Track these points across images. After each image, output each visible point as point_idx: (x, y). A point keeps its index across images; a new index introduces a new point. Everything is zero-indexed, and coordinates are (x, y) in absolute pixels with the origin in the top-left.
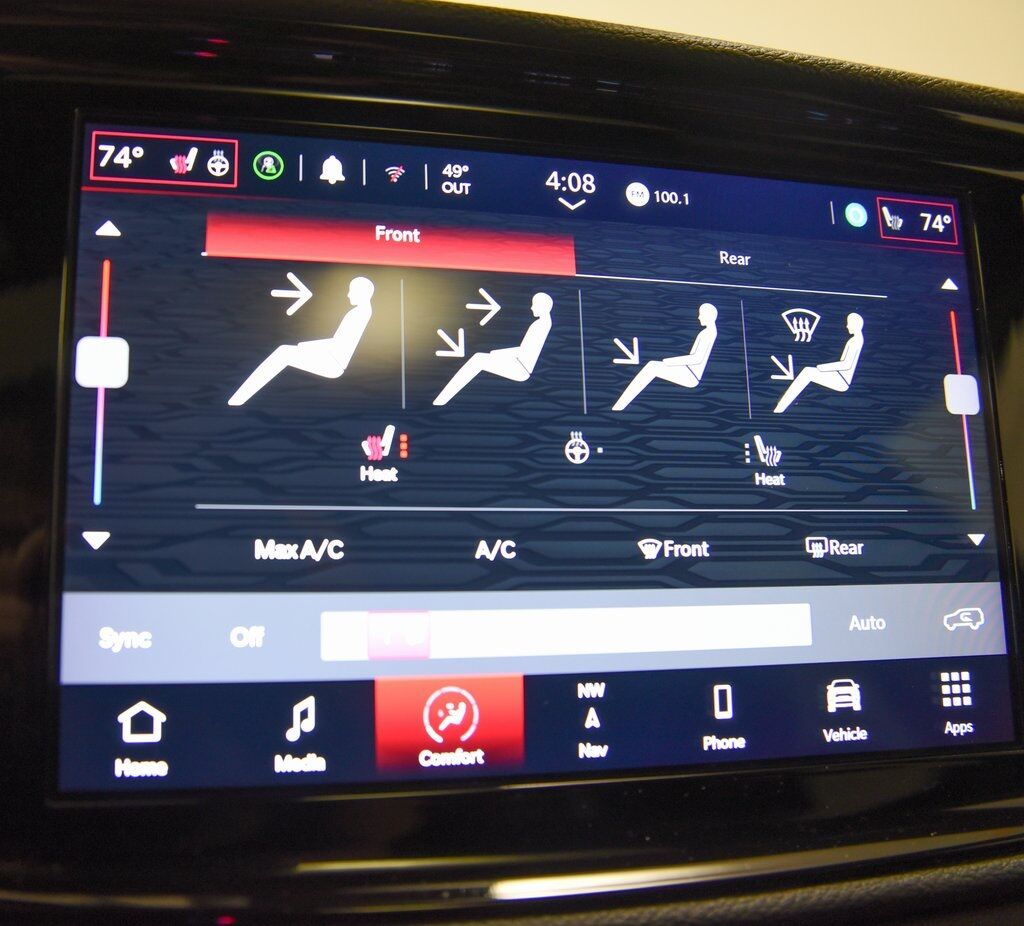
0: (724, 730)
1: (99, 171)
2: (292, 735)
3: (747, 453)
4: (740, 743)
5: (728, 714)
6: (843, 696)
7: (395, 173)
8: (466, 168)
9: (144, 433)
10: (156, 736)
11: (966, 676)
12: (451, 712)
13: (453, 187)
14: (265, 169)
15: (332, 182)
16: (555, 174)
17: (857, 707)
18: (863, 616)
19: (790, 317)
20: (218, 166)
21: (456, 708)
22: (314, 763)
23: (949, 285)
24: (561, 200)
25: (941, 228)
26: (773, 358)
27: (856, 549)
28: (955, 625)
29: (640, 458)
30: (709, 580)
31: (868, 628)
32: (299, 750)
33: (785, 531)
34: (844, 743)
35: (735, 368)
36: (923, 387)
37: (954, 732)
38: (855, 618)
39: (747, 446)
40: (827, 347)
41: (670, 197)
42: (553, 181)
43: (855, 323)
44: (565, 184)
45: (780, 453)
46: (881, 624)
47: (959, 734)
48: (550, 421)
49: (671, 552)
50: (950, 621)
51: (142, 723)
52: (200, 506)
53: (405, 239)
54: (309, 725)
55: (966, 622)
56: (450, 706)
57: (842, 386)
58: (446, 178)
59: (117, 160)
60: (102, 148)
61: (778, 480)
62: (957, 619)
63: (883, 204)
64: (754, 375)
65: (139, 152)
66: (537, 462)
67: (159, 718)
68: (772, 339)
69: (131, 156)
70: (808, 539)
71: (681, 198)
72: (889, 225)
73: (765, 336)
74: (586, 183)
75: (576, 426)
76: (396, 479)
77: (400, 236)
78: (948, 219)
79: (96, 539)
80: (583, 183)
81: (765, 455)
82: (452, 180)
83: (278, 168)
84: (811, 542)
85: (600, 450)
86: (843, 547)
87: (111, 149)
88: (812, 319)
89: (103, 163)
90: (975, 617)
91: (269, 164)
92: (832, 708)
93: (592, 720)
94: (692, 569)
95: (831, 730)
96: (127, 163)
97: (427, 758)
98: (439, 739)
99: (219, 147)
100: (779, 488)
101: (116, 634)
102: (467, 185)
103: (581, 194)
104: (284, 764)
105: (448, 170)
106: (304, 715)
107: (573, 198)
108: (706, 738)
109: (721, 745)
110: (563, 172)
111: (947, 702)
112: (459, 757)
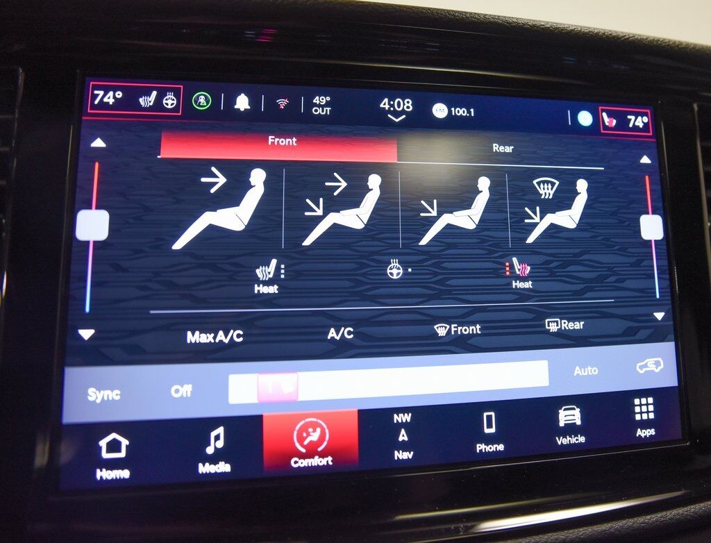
0: (489, 440)
1: (93, 107)
2: (210, 450)
3: (508, 269)
4: (501, 447)
5: (493, 430)
6: (570, 416)
7: (283, 103)
8: (328, 99)
9: (118, 268)
10: (122, 454)
11: (651, 400)
12: (312, 434)
13: (320, 111)
14: (200, 103)
15: (242, 109)
16: (386, 100)
17: (579, 422)
18: (583, 366)
19: (539, 183)
20: (170, 102)
21: (314, 431)
22: (224, 467)
23: (645, 160)
24: (389, 116)
25: (641, 125)
26: (527, 209)
27: (578, 325)
28: (645, 369)
29: (436, 274)
30: (481, 348)
31: (586, 374)
32: (214, 459)
33: (531, 316)
34: (570, 445)
35: (501, 216)
36: (627, 223)
37: (643, 435)
38: (577, 368)
39: (507, 264)
40: (563, 200)
41: (461, 112)
42: (385, 104)
43: (582, 185)
44: (393, 106)
45: (529, 268)
46: (595, 371)
47: (646, 436)
48: (378, 253)
49: (456, 332)
50: (641, 367)
52: (152, 312)
53: (287, 144)
54: (220, 444)
55: (652, 367)
56: (311, 430)
57: (572, 225)
58: (316, 105)
59: (106, 100)
60: (96, 92)
61: (528, 285)
62: (646, 366)
63: (603, 111)
64: (514, 220)
65: (119, 95)
66: (369, 278)
67: (125, 442)
68: (527, 197)
69: (114, 97)
70: (547, 320)
71: (469, 112)
72: (607, 124)
73: (522, 195)
74: (407, 105)
75: (394, 255)
76: (277, 292)
77: (284, 142)
78: (645, 119)
79: (86, 334)
80: (404, 104)
81: (519, 270)
82: (319, 106)
83: (207, 103)
84: (549, 322)
85: (410, 270)
86: (571, 324)
87: (101, 93)
88: (553, 184)
89: (96, 102)
90: (657, 364)
91: (202, 100)
92: (562, 424)
93: (403, 436)
94: (469, 342)
95: (561, 438)
96: (111, 101)
97: (296, 462)
98: (303, 450)
99: (170, 90)
100: (528, 289)
101: (97, 392)
102: (329, 109)
103: (403, 112)
104: (205, 468)
105: (316, 100)
106: (217, 438)
107: (397, 114)
108: (478, 445)
109: (488, 449)
110: (392, 99)
111: (638, 417)
112: (317, 461)
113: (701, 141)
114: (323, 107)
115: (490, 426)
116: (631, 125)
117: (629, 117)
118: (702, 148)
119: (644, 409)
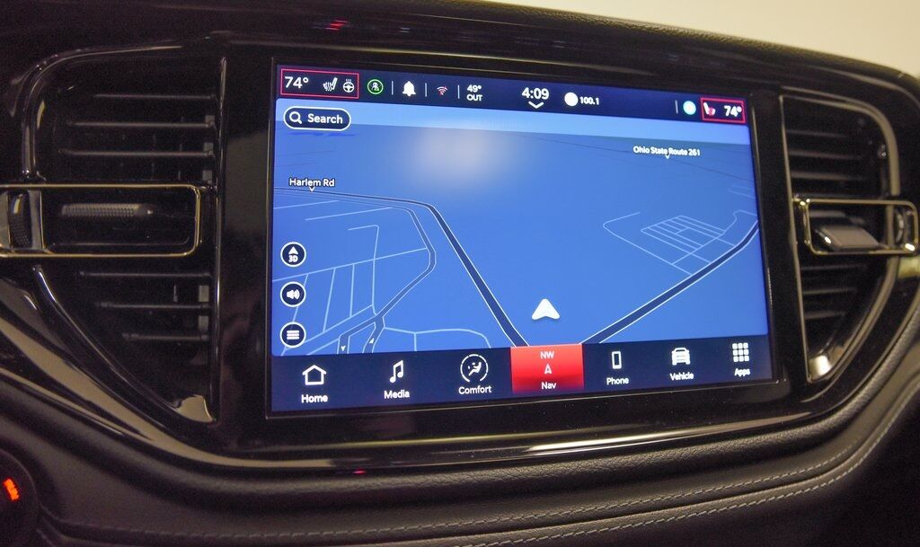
0: (617, 374)
1: (285, 90)
2: (393, 380)
4: (626, 381)
5: (619, 367)
6: (681, 356)
7: (442, 90)
8: (480, 87)
10: (322, 383)
11: (746, 345)
12: (474, 367)
13: (473, 97)
14: (374, 89)
15: (409, 95)
16: (527, 89)
17: (688, 362)
20: (349, 87)
21: (477, 365)
22: (405, 394)
24: (530, 103)
25: (736, 114)
32: (396, 387)
34: (681, 381)
37: (740, 375)
41: (588, 101)
42: (526, 93)
44: (532, 94)
47: (742, 375)
51: (315, 376)
54: (401, 375)
56: (474, 364)
58: (469, 92)
59: (295, 84)
60: (286, 78)
63: (704, 101)
65: (306, 80)
67: (323, 372)
69: (302, 82)
71: (595, 101)
72: (708, 113)
74: (544, 94)
78: (739, 109)
80: (542, 94)
82: (473, 93)
83: (380, 89)
87: (291, 78)
89: (287, 86)
91: (375, 86)
92: (674, 363)
93: (548, 370)
95: (674, 374)
96: (300, 85)
97: (462, 390)
98: (468, 381)
99: (349, 77)
102: (480, 96)
103: (541, 100)
104: (388, 395)
105: (470, 88)
106: (398, 369)
107: (536, 102)
108: (608, 379)
109: (616, 382)
110: (532, 88)
111: (736, 359)
112: (479, 389)
113: (786, 127)
114: (476, 94)
115: (617, 363)
116: (727, 114)
117: (726, 107)
118: (788, 135)
119: (741, 352)
